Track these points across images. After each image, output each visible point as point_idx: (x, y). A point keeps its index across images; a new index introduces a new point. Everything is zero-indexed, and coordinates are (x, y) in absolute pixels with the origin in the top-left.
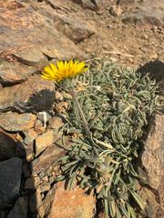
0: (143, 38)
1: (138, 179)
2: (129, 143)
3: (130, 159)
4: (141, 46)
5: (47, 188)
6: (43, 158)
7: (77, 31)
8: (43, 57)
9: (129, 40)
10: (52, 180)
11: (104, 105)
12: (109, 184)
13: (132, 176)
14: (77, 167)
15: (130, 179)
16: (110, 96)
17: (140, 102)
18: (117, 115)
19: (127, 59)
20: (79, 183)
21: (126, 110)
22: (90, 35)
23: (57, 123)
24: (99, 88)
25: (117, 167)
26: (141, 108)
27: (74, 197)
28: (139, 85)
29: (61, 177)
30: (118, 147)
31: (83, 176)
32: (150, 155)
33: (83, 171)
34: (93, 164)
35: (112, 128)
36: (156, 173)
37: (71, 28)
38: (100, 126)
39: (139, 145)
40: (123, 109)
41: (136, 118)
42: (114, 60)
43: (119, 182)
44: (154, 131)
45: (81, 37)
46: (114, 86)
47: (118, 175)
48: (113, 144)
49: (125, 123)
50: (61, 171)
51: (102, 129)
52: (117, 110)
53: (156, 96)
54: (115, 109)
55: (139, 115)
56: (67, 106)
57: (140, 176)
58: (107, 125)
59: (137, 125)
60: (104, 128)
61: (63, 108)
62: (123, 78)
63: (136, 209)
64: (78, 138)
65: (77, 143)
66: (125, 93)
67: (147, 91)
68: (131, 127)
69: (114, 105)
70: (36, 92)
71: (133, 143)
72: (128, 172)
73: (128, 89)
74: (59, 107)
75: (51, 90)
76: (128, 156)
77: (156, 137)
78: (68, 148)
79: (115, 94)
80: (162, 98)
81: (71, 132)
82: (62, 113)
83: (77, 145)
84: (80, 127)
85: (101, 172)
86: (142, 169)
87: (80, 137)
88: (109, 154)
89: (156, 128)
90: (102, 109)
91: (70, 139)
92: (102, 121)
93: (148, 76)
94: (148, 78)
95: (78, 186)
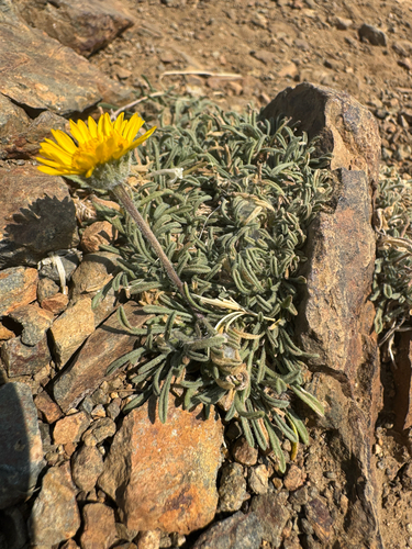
0: (255, 24)
1: (305, 359)
2: (274, 288)
3: (282, 322)
4: (255, 48)
5: (110, 430)
6: (81, 367)
7: (84, 21)
8: (12, 110)
9: (223, 32)
10: (115, 410)
11: (200, 212)
12: (246, 387)
14: (167, 368)
15: (288, 363)
16: (209, 187)
17: (280, 190)
18: (235, 231)
19: (227, 86)
20: (179, 401)
21: (254, 215)
22: (122, 29)
23: (96, 278)
24: (178, 172)
25: (256, 346)
26: (285, 205)
27: (174, 433)
28: (272, 151)
29: (134, 399)
30: (252, 301)
31: (186, 383)
32: (322, 304)
33: (183, 372)
34: (203, 351)
35: (231, 263)
36: (338, 339)
37: (66, 15)
38: (201, 265)
39: (295, 288)
40: (247, 213)
41: (280, 231)
42: (197, 91)
43: (267, 375)
44: (322, 252)
45: (99, 37)
46: (213, 163)
47: (262, 362)
48: (239, 299)
49: (257, 245)
50: (130, 386)
51: (209, 270)
52: (234, 219)
53: (313, 172)
54: (229, 218)
55: (284, 223)
56: (110, 230)
57: (307, 353)
58: (216, 258)
59: (285, 246)
60: (211, 266)
61: (102, 238)
62: (231, 139)
63: (307, 420)
64: (156, 302)
65: (157, 314)
66: (244, 175)
67: (292, 163)
68: (272, 252)
69: (224, 207)
70: (21, 209)
71: (281, 288)
72: (282, 351)
73: (249, 165)
74: (92, 237)
75: (61, 199)
76: (277, 317)
77: (328, 264)
78: (138, 329)
79: (220, 181)
80: (327, 174)
81: (135, 291)
82: (102, 250)
83: (157, 319)
84: (154, 275)
85: (225, 366)
86: (310, 337)
87: (159, 300)
88: (234, 322)
89: (326, 245)
90: (196, 223)
91: (138, 308)
92: (202, 251)
93: (288, 125)
94: (289, 130)
95: (180, 408)
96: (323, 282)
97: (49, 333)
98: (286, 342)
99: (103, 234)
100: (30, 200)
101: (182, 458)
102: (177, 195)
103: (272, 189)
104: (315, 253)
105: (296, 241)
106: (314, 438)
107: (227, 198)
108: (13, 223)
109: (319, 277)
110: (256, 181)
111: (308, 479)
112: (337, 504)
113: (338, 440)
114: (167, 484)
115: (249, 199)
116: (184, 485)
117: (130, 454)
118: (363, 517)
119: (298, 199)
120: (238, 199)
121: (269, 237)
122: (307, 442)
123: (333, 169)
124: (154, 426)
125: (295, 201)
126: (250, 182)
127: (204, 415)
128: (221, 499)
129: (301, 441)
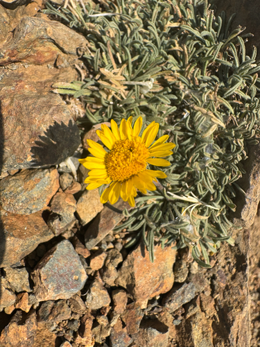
10: (119, 247)
21: (210, 132)
26: (235, 127)
29: (130, 241)
39: (235, 193)
40: (206, 129)
44: (258, 171)
70: (40, 136)
75: (67, 123)
96: (255, 192)
97: (76, 214)
98: (223, 219)
100: (44, 128)
101: (159, 268)
102: (151, 106)
104: (253, 172)
105: (240, 160)
107: (189, 109)
108: (36, 145)
110: (212, 97)
111: (217, 262)
112: (230, 270)
114: (154, 283)
115: (206, 115)
116: (161, 282)
117: (133, 273)
118: (242, 277)
119: (245, 122)
120: (198, 114)
121: (220, 151)
124: (145, 258)
125: (242, 123)
126: (208, 98)
128: (176, 278)
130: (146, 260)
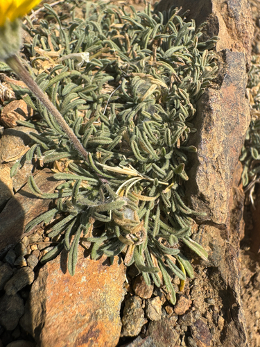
1: (193, 216)
2: (168, 156)
3: (175, 186)
10: (34, 261)
11: (103, 91)
12: (144, 241)
13: (182, 215)
14: (77, 224)
15: (179, 219)
16: (112, 69)
17: (172, 70)
18: (133, 106)
20: (87, 253)
21: (150, 92)
23: (14, 149)
24: (85, 56)
25: (152, 206)
26: (177, 83)
27: (84, 279)
28: (164, 38)
29: (51, 251)
30: (148, 168)
31: (93, 239)
32: (210, 170)
33: (90, 228)
34: (106, 214)
35: (130, 135)
38: (104, 137)
39: (186, 156)
40: (144, 91)
41: (173, 106)
43: (161, 228)
44: (210, 123)
46: (115, 49)
47: (157, 217)
48: (137, 166)
49: (153, 119)
50: (48, 239)
51: (111, 141)
52: (133, 96)
53: (201, 54)
54: (128, 95)
55: (176, 98)
56: (26, 108)
57: (196, 212)
58: (118, 130)
59: (177, 119)
60: (113, 138)
61: (18, 115)
62: (130, 28)
63: (193, 260)
64: (67, 169)
65: (67, 180)
66: (141, 58)
67: (182, 46)
68: (166, 124)
69: (124, 86)
71: (174, 155)
72: (174, 210)
73: (146, 49)
74: (9, 114)
76: (170, 182)
77: (215, 134)
78: (50, 194)
79: (120, 64)
80: (213, 55)
81: (48, 161)
82: (19, 125)
83: (67, 184)
84: (65, 146)
85: (125, 226)
86: (199, 198)
87: (69, 167)
88: (133, 186)
89: (214, 117)
90: (101, 100)
91: (50, 175)
92: (105, 124)
93: (179, 14)
94: (179, 18)
95: (88, 258)
96: (212, 151)
98: (177, 202)
99: (19, 111)
101: (90, 299)
102: (84, 76)
103: (166, 69)
104: (204, 125)
105: (187, 114)
106: (198, 272)
107: (127, 78)
109: (207, 146)
110: (151, 63)
111: (192, 305)
112: (215, 322)
113: (217, 275)
114: (79, 324)
115: (145, 78)
116: (91, 323)
117: (45, 300)
118: (236, 333)
119: (188, 77)
120: (136, 78)
121: (163, 111)
122: (192, 277)
123: (218, 51)
124: (66, 275)
125: (186, 79)
126: (146, 63)
127: (109, 261)
128: (124, 327)
129: (188, 275)
130: (67, 280)
